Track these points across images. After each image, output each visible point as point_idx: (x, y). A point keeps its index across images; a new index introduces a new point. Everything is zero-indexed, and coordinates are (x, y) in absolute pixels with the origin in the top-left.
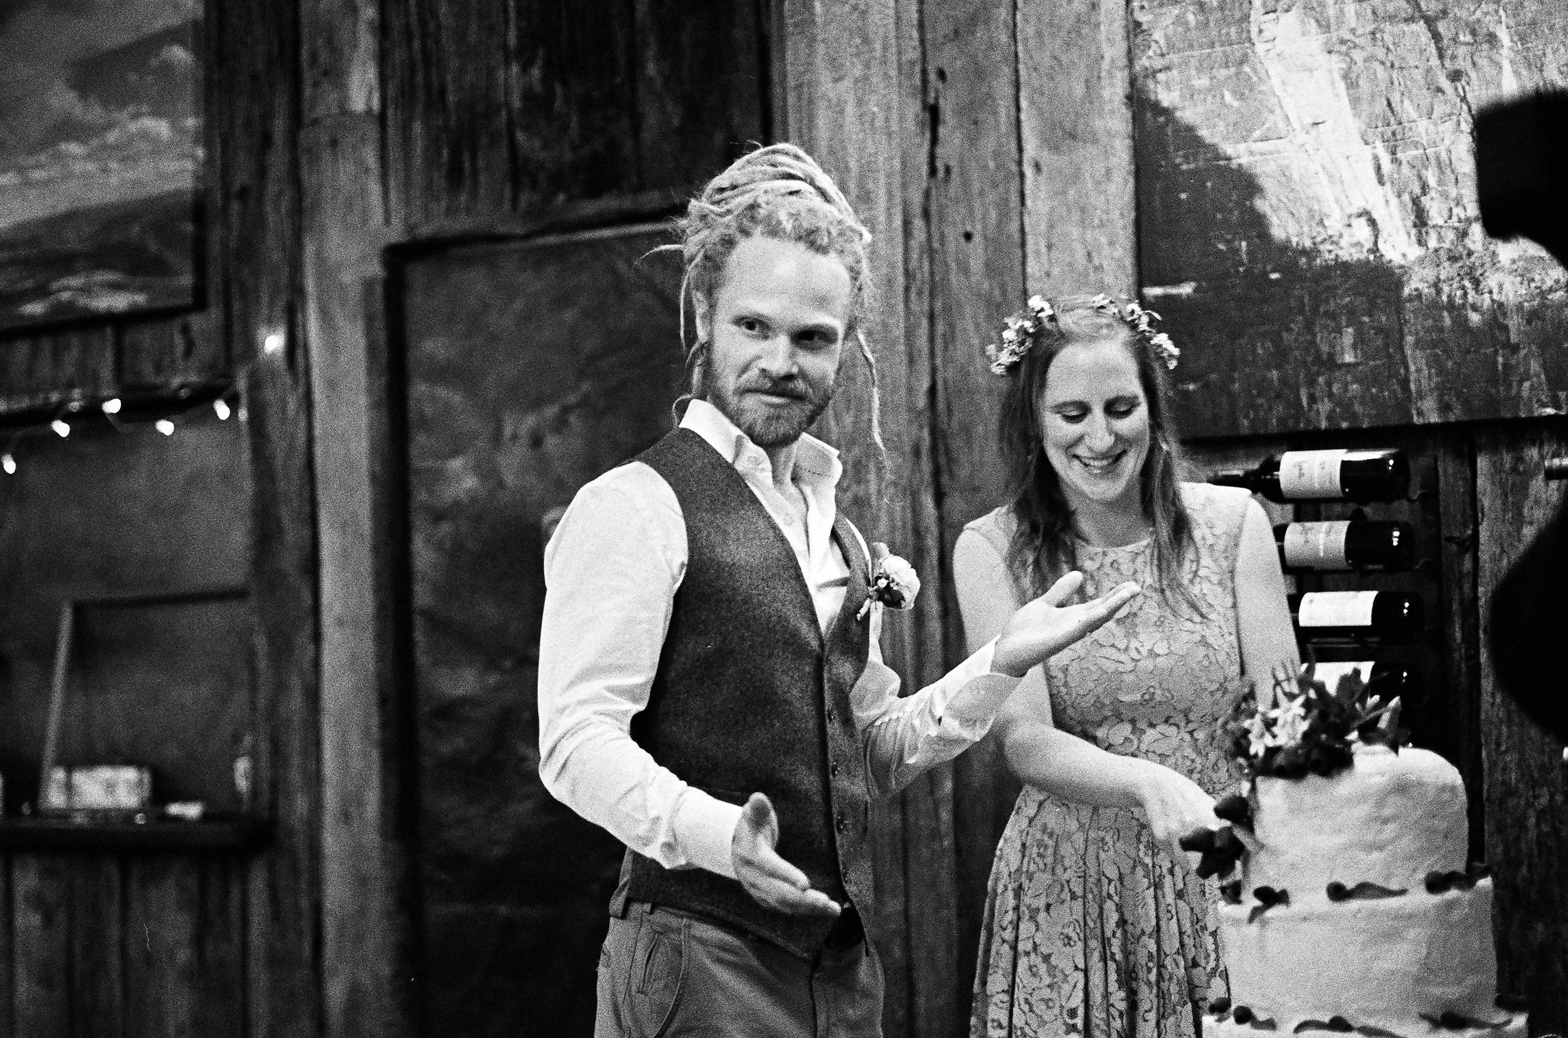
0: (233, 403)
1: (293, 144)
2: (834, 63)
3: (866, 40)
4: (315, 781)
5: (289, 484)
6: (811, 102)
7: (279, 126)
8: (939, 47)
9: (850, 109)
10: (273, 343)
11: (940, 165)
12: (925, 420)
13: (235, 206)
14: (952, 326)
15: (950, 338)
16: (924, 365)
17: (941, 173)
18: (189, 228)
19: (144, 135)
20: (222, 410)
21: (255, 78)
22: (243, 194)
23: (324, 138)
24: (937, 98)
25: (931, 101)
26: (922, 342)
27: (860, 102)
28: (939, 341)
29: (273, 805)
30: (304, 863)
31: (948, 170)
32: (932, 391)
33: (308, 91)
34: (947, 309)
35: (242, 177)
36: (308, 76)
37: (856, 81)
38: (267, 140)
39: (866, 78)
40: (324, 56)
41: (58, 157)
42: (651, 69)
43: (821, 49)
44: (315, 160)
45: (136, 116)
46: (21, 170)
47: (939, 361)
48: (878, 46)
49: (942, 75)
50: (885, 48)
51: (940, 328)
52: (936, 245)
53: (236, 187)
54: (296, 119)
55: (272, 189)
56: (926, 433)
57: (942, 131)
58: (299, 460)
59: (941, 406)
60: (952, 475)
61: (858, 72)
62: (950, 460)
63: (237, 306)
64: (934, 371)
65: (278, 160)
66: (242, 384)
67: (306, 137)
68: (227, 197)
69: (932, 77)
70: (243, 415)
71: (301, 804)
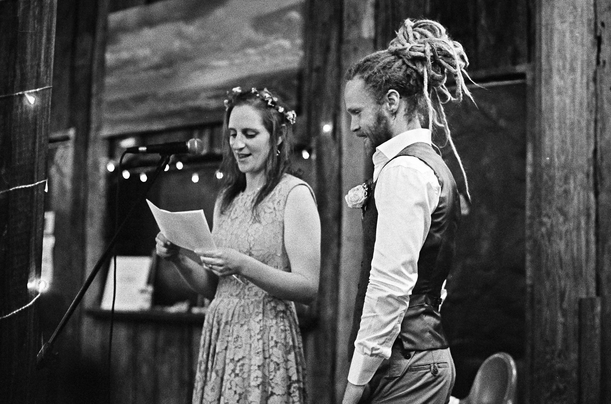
0: (310, 152)
1: (339, 50)
2: (562, 16)
3: (575, 8)
4: (336, 302)
5: (331, 184)
6: (552, 31)
7: (333, 43)
8: (602, 14)
9: (568, 35)
10: (327, 128)
11: (601, 60)
12: (591, 162)
13: (314, 75)
14: (604, 125)
15: (603, 129)
16: (592, 141)
17: (602, 64)
18: (295, 82)
19: (280, 46)
20: (306, 155)
21: (324, 24)
22: (318, 70)
23: (351, 47)
24: (601, 33)
25: (598, 34)
26: (592, 132)
27: (572, 32)
28: (599, 131)
29: (318, 312)
30: (330, 335)
31: (604, 62)
32: (595, 151)
33: (345, 29)
34: (602, 118)
35: (318, 63)
36: (346, 24)
37: (570, 23)
38: (328, 49)
39: (574, 23)
40: (353, 16)
41: (245, 55)
42: (483, 22)
43: (556, 11)
44: (347, 56)
45: (277, 39)
46: (230, 59)
47: (598, 140)
48: (579, 10)
49: (603, 24)
50: (582, 11)
51: (600, 125)
52: (599, 92)
53: (315, 66)
54: (341, 41)
55: (329, 68)
56: (592, 169)
57: (603, 47)
58: (335, 175)
59: (599, 157)
60: (602, 184)
61: (571, 20)
62: (602, 179)
63: (313, 113)
64: (596, 143)
65: (332, 57)
66: (313, 144)
67: (344, 47)
68: (311, 70)
69: (599, 25)
70: (314, 157)
71: (329, 311)
